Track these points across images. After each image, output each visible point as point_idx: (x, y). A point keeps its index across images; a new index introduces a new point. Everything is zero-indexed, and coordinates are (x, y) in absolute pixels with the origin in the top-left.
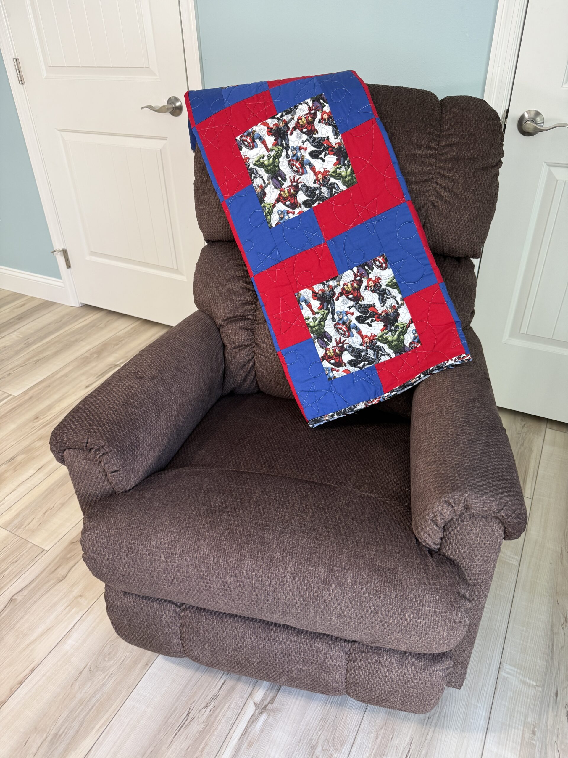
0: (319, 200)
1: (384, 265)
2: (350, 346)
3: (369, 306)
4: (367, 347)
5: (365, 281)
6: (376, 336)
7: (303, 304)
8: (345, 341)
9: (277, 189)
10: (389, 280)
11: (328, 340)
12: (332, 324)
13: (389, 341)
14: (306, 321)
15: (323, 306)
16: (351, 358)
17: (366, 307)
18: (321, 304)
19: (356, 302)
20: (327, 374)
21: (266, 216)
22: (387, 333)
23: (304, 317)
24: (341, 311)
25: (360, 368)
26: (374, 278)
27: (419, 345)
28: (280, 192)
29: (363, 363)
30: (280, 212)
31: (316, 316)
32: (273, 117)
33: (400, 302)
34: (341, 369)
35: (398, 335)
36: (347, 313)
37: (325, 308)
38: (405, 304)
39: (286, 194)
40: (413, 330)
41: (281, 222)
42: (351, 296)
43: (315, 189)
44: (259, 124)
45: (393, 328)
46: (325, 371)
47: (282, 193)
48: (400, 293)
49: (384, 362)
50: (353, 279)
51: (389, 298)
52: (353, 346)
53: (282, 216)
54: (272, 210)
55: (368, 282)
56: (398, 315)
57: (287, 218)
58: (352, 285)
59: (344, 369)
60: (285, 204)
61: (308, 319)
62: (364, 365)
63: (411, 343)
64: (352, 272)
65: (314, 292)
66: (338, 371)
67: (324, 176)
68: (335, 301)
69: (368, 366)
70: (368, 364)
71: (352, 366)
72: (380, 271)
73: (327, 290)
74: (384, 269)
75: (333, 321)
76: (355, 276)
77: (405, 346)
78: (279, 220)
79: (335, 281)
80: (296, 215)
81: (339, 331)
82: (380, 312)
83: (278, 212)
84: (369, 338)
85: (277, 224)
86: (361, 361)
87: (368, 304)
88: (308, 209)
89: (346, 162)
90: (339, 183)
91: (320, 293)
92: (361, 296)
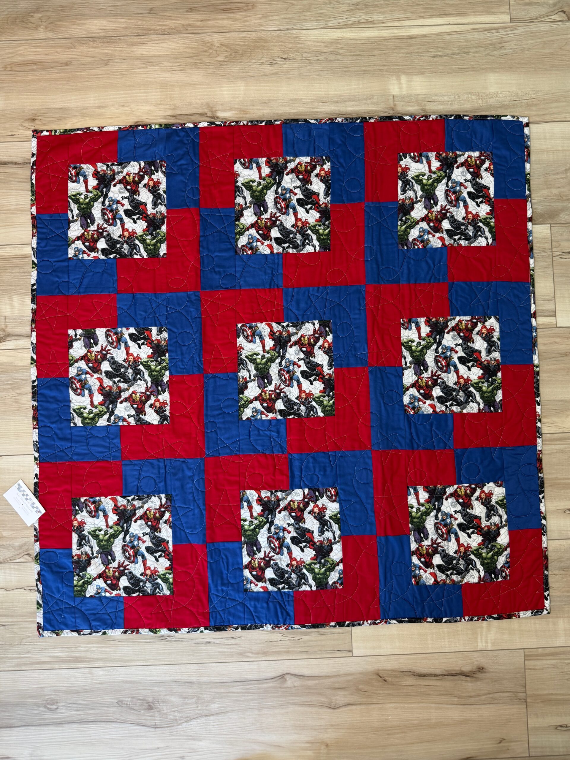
0: (295, 415)
1: (334, 498)
2: (276, 564)
4: (293, 571)
5: (312, 504)
6: (304, 563)
7: (245, 504)
8: (273, 556)
9: (260, 388)
10: (333, 514)
11: (257, 549)
12: (266, 535)
13: (314, 572)
14: (242, 522)
15: (264, 513)
16: (274, 576)
17: (304, 531)
18: (262, 511)
19: (296, 522)
20: (245, 585)
21: (240, 407)
22: (315, 564)
23: (242, 517)
24: (279, 525)
25: (279, 588)
26: (320, 506)
27: (341, 587)
28: (262, 392)
29: (283, 585)
31: (253, 520)
32: (279, 323)
33: (337, 539)
34: (260, 584)
35: (325, 570)
36: (284, 530)
37: (265, 516)
38: (341, 542)
39: (266, 396)
40: (340, 570)
41: (253, 418)
42: (293, 514)
43: (295, 404)
44: (264, 323)
45: (323, 561)
46: (243, 580)
47: (263, 393)
48: (340, 530)
49: (304, 591)
50: (301, 499)
51: (329, 531)
52: (279, 565)
53: (255, 413)
54: (248, 404)
55: (314, 507)
56: (331, 549)
57: (259, 417)
58: (299, 504)
59: (263, 585)
60: (262, 405)
61: (245, 520)
62: (284, 588)
63: (334, 583)
64: (302, 492)
65: (259, 496)
66: (256, 585)
67: (307, 397)
68: (277, 513)
69: (287, 590)
70: (287, 589)
71: (271, 585)
72: (328, 501)
73: (273, 499)
74: (333, 501)
75: (268, 533)
76: (304, 497)
77: (328, 583)
78: (251, 416)
79: (284, 494)
80: (268, 418)
81: (270, 545)
82: (316, 540)
83: (253, 409)
84: (297, 562)
85: (248, 419)
86: (282, 583)
87: (307, 529)
88: (282, 418)
89: (331, 394)
90: (319, 409)
91: (266, 499)
92: (303, 518)
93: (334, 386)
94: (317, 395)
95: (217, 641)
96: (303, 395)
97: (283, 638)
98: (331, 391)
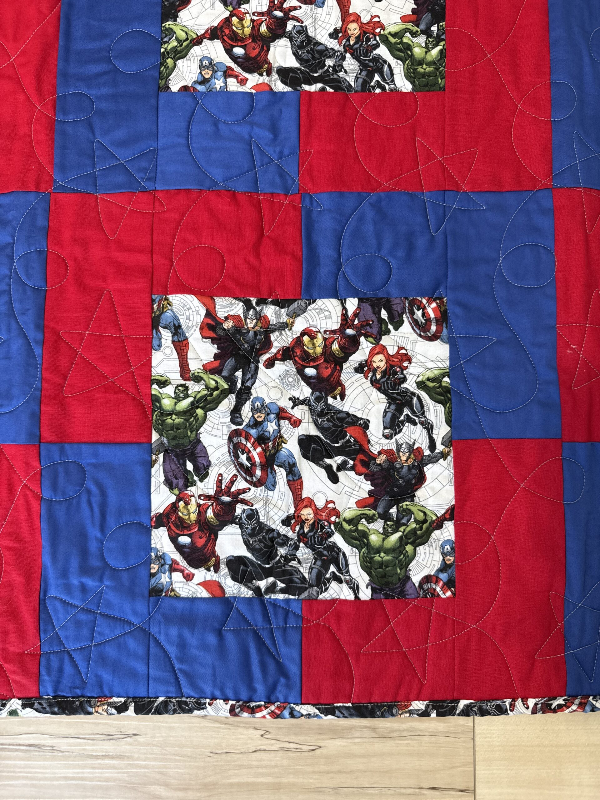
0: (325, 83)
1: (434, 328)
2: (253, 515)
3: (352, 420)
4: (302, 537)
5: (366, 345)
6: (338, 515)
7: (166, 335)
8: (244, 491)
10: (430, 374)
11: (196, 468)
12: (225, 428)
13: (368, 545)
14: (155, 386)
15: (222, 364)
16: (243, 551)
17: (341, 420)
18: (216, 356)
19: (318, 394)
20: (153, 575)
21: (167, 54)
22: (371, 519)
23: (154, 372)
24: (267, 401)
25: (257, 590)
26: (392, 351)
27: (449, 594)
28: (232, 15)
29: (271, 579)
30: (206, 62)
31: (189, 384)
33: (440, 448)
34: (201, 574)
35: (401, 538)
36: (281, 415)
37: (225, 373)
38: (450, 458)
39: (243, 28)
40: (446, 542)
41: (200, 88)
42: (310, 371)
43: (326, 52)
45: (393, 510)
46: (149, 561)
47: (235, 20)
48: (449, 422)
49: (333, 601)
50: (336, 327)
51: (415, 424)
52: (262, 519)
53: (208, 74)
54: (189, 48)
55: (372, 354)
56: (421, 479)
57: (218, 84)
58: (327, 343)
59: (208, 578)
60: (229, 51)
61: (163, 383)
62: (271, 589)
63: (427, 579)
64: (340, 308)
65: (210, 314)
66: (189, 577)
67: (365, 33)
68: (261, 365)
69: (281, 596)
70: (283, 591)
71: (234, 579)
72: (415, 336)
73: (251, 325)
74: (432, 339)
75: (233, 421)
76: (345, 321)
77: (408, 578)
78: (196, 82)
79: (283, 311)
80: (247, 88)
81: (237, 457)
82: (375, 449)
84: (317, 511)
86: (268, 573)
87: (348, 414)
88: (287, 89)
89: (434, 28)
90: (398, 68)
91: (228, 325)
92: (339, 383)
93: (443, 8)
94: (393, 29)
95: (62, 744)
96: (354, 29)
97: (264, 744)
98: (436, 20)
